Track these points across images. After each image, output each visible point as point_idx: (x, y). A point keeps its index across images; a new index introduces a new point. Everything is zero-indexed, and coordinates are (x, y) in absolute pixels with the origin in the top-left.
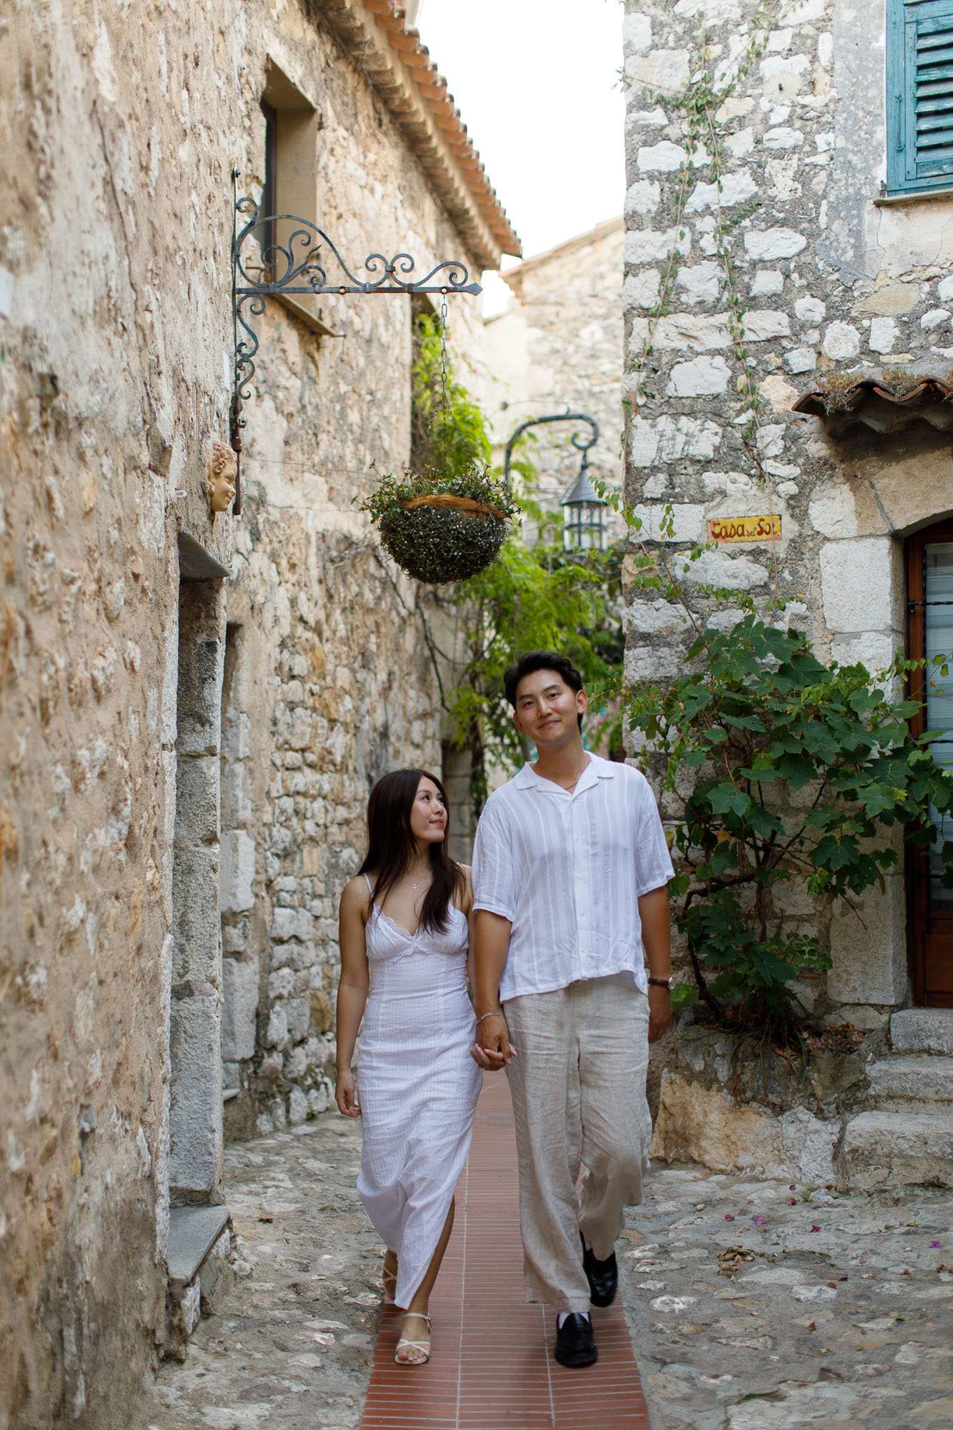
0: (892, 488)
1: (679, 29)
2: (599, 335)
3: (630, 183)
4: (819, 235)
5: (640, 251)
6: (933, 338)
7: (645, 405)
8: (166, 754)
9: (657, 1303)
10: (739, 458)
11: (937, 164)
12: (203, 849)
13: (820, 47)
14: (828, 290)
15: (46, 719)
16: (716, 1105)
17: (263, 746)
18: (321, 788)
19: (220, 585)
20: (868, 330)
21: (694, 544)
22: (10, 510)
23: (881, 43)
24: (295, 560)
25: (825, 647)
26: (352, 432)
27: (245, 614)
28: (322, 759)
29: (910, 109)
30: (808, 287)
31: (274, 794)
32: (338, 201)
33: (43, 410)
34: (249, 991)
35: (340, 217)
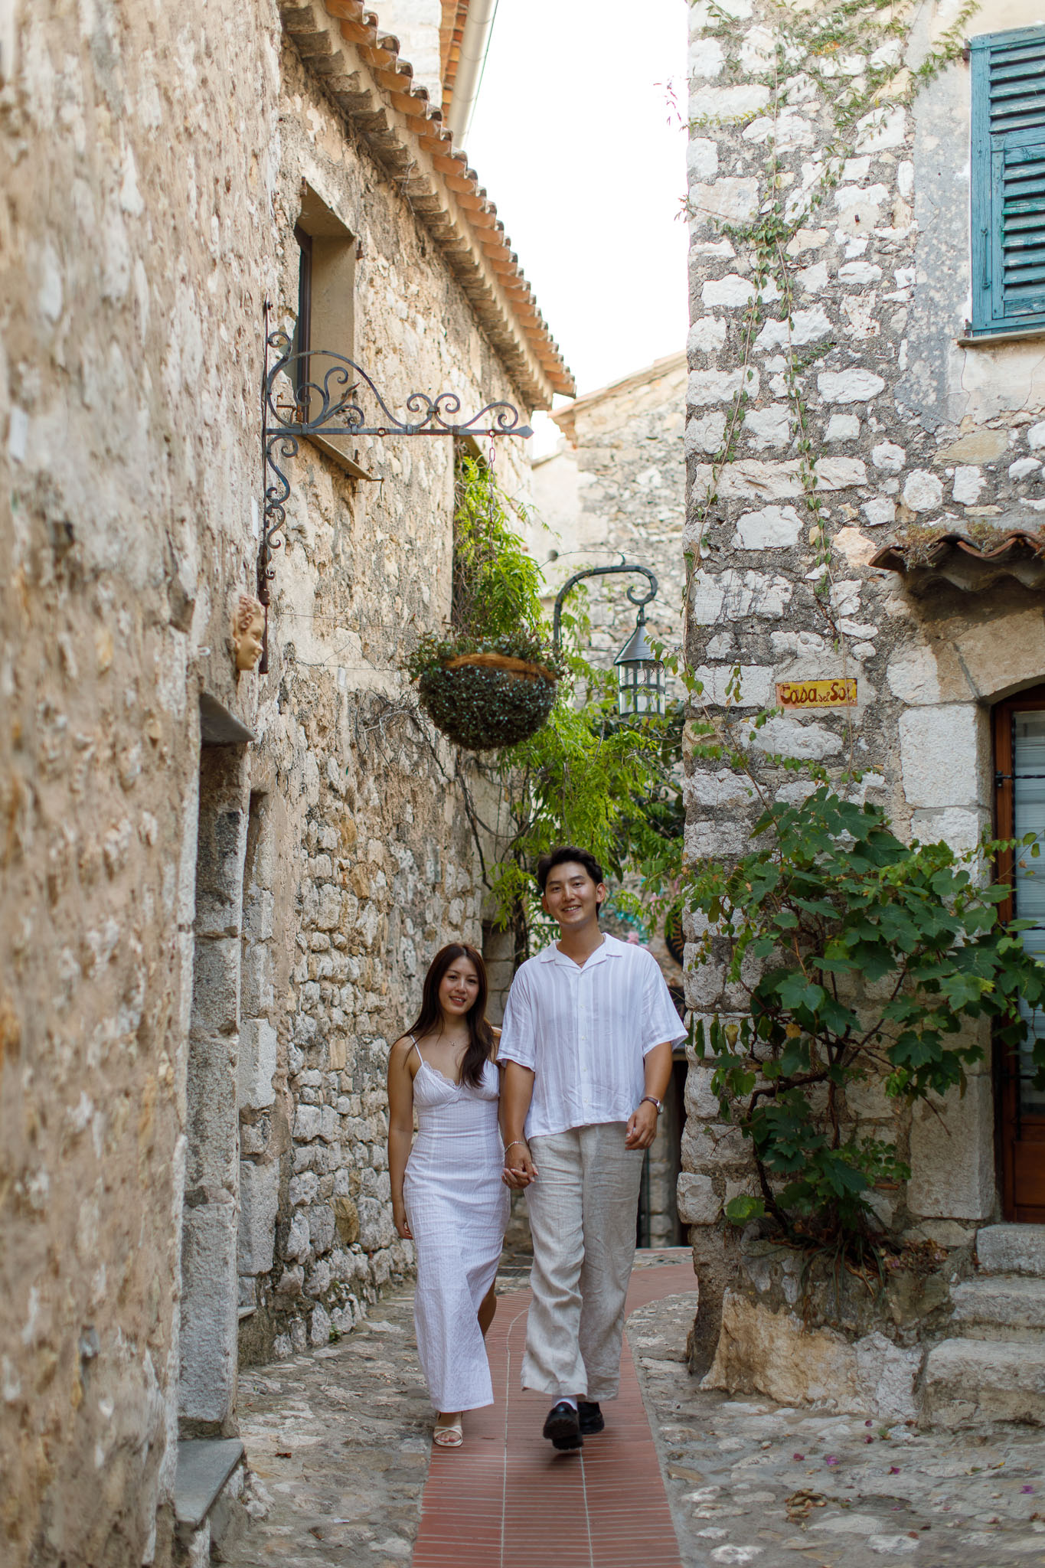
0: (978, 650)
1: (748, 156)
2: (658, 480)
3: (693, 321)
4: (899, 377)
5: (704, 392)
6: (1022, 489)
7: (708, 558)
8: (183, 935)
9: (719, 1553)
10: (810, 616)
11: (1026, 302)
12: (221, 1040)
13: (900, 176)
14: (908, 436)
15: (53, 898)
16: (784, 1329)
17: (288, 926)
18: (350, 973)
19: (244, 750)
20: (952, 479)
21: (761, 709)
22: (20, 670)
23: (966, 173)
24: (326, 724)
25: (905, 824)
26: (389, 584)
27: (269, 781)
28: (352, 941)
29: (997, 244)
30: (887, 432)
31: (299, 979)
32: (378, 335)
33: (57, 561)
34: (269, 1197)
35: (378, 352)
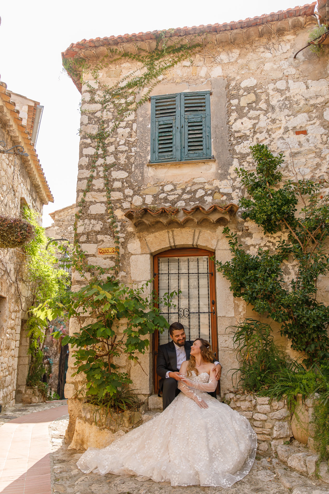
0: (151, 240)
1: (96, 120)
3: (80, 158)
4: (132, 173)
5: (83, 175)
6: (162, 201)
7: (81, 216)
10: (108, 231)
11: (164, 155)
14: (134, 187)
16: (94, 430)
20: (145, 198)
21: (93, 255)
23: (150, 126)
25: (131, 285)
29: (157, 142)
30: (129, 186)
